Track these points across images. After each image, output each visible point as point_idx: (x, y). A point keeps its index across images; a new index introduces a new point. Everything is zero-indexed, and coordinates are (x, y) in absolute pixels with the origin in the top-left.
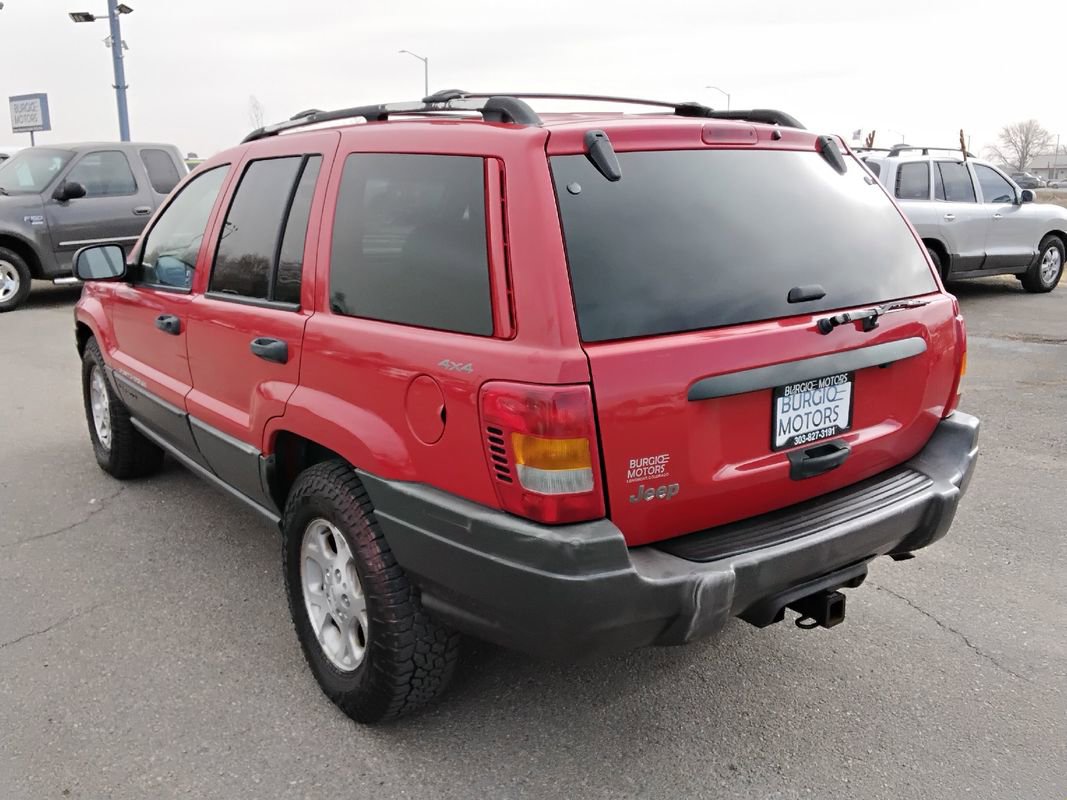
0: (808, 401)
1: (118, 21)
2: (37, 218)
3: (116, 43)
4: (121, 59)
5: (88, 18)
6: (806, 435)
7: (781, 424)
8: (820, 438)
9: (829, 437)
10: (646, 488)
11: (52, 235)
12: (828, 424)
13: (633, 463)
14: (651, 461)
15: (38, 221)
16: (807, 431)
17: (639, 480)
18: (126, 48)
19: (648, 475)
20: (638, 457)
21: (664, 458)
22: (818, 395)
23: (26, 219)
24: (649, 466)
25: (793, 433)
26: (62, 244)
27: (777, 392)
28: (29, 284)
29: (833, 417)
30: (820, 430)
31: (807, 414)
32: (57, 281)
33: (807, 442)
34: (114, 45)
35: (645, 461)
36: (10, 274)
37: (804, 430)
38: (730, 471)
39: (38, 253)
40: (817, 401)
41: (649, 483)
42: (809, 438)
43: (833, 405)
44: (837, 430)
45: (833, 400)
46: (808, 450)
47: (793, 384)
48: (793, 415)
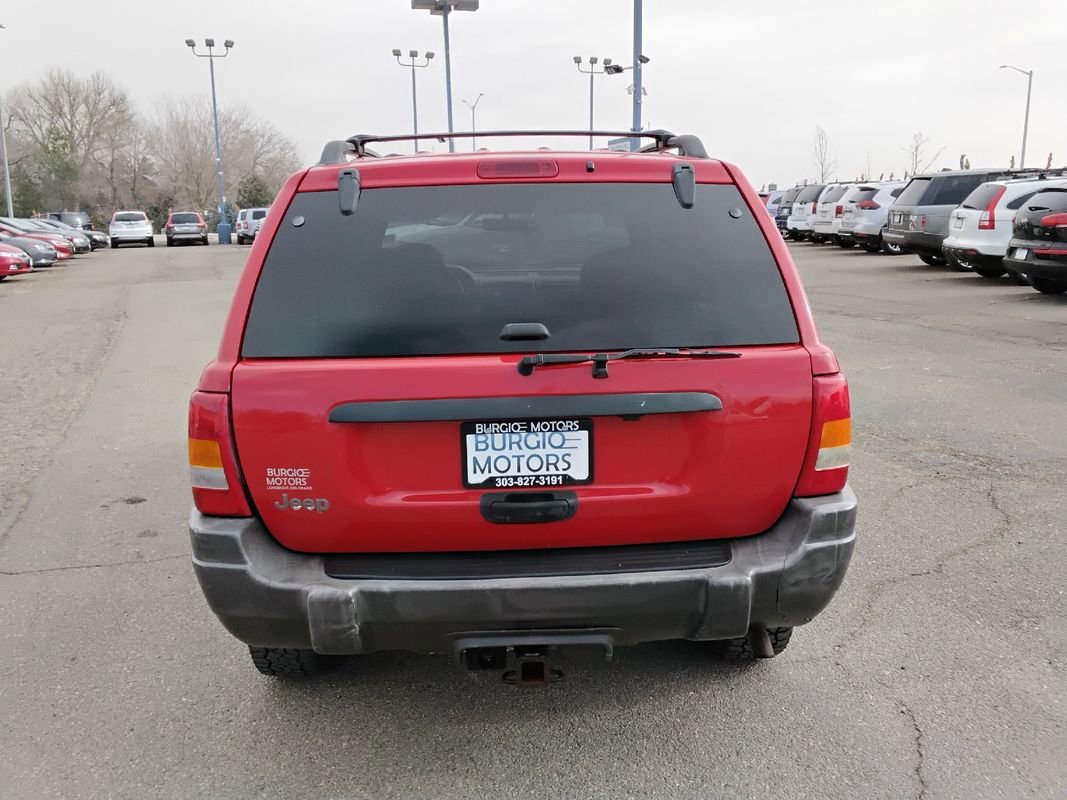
0: (518, 443)
1: (640, 70)
3: (637, 90)
4: (640, 104)
5: (618, 70)
6: (516, 478)
7: (475, 461)
8: (537, 485)
10: (289, 498)
12: (553, 472)
13: (270, 471)
14: (290, 473)
16: (517, 474)
17: (279, 488)
18: (646, 94)
19: (288, 485)
20: (277, 466)
21: (304, 472)
22: (532, 439)
24: (288, 477)
25: (494, 473)
27: (469, 427)
29: (562, 465)
30: (537, 477)
31: (519, 457)
33: (515, 486)
34: (635, 92)
35: (283, 472)
37: (513, 472)
38: (396, 499)
40: (534, 444)
41: (292, 494)
42: (520, 482)
43: (560, 453)
44: (567, 480)
45: (560, 447)
46: (516, 495)
47: (487, 422)
48: (494, 455)
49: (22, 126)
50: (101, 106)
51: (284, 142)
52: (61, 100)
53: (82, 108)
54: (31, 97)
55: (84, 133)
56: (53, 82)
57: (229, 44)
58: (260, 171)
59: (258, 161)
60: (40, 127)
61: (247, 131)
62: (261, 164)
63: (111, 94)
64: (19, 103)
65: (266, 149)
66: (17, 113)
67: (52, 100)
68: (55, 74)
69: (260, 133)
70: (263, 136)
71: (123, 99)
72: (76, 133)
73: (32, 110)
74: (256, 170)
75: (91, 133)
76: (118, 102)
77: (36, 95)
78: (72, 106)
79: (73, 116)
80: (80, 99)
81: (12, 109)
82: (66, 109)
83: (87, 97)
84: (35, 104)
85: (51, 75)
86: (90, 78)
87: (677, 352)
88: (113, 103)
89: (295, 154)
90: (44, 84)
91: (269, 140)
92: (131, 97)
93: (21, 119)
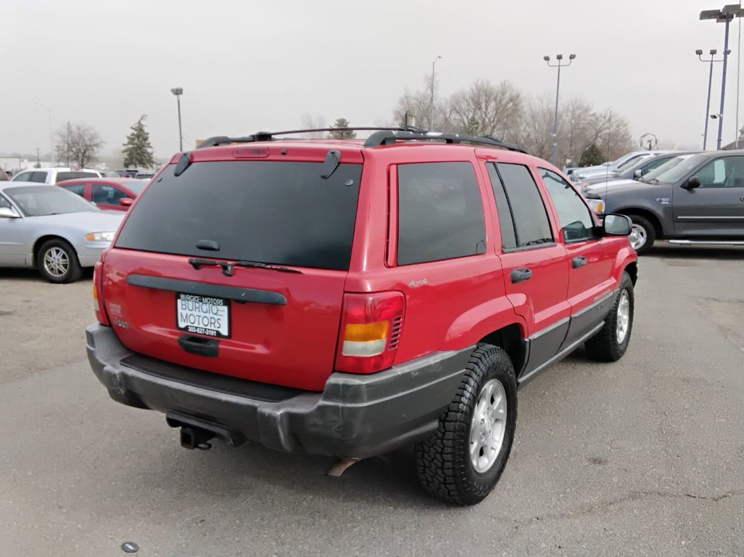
0: (198, 308)
2: (666, 199)
6: (196, 328)
7: (182, 315)
8: (205, 334)
9: (211, 336)
10: (117, 319)
11: (672, 211)
12: (213, 328)
13: (111, 304)
14: (116, 307)
15: (665, 202)
16: (197, 326)
17: (114, 314)
21: (120, 307)
22: (205, 307)
23: (657, 200)
25: (189, 324)
26: (679, 217)
27: (177, 296)
28: (653, 242)
29: (217, 325)
30: (205, 329)
31: (199, 316)
32: (671, 241)
33: (196, 332)
35: (114, 306)
36: (642, 234)
37: (196, 325)
39: (661, 222)
40: (205, 310)
42: (198, 331)
43: (216, 317)
44: (219, 334)
45: (216, 314)
46: (196, 338)
47: (185, 294)
48: (189, 313)
49: (458, 117)
50: (504, 102)
51: (620, 121)
52: (481, 99)
53: (493, 104)
54: (464, 98)
55: (492, 120)
56: (477, 88)
57: (572, 57)
58: (599, 143)
59: (599, 135)
60: (467, 117)
61: (594, 115)
62: (600, 137)
63: (510, 94)
64: (458, 102)
65: (606, 126)
66: (455, 109)
67: (476, 100)
68: (479, 83)
69: (603, 115)
70: (605, 117)
71: (518, 97)
72: (487, 120)
73: (464, 106)
74: (596, 141)
75: (496, 120)
76: (515, 99)
77: (467, 97)
78: (487, 102)
79: (487, 108)
80: (492, 97)
81: (452, 106)
82: (483, 105)
83: (497, 96)
84: (466, 103)
85: (476, 84)
86: (499, 84)
87: (263, 265)
88: (511, 100)
89: (626, 129)
90: (472, 90)
91: (610, 120)
92: (523, 95)
93: (458, 112)
